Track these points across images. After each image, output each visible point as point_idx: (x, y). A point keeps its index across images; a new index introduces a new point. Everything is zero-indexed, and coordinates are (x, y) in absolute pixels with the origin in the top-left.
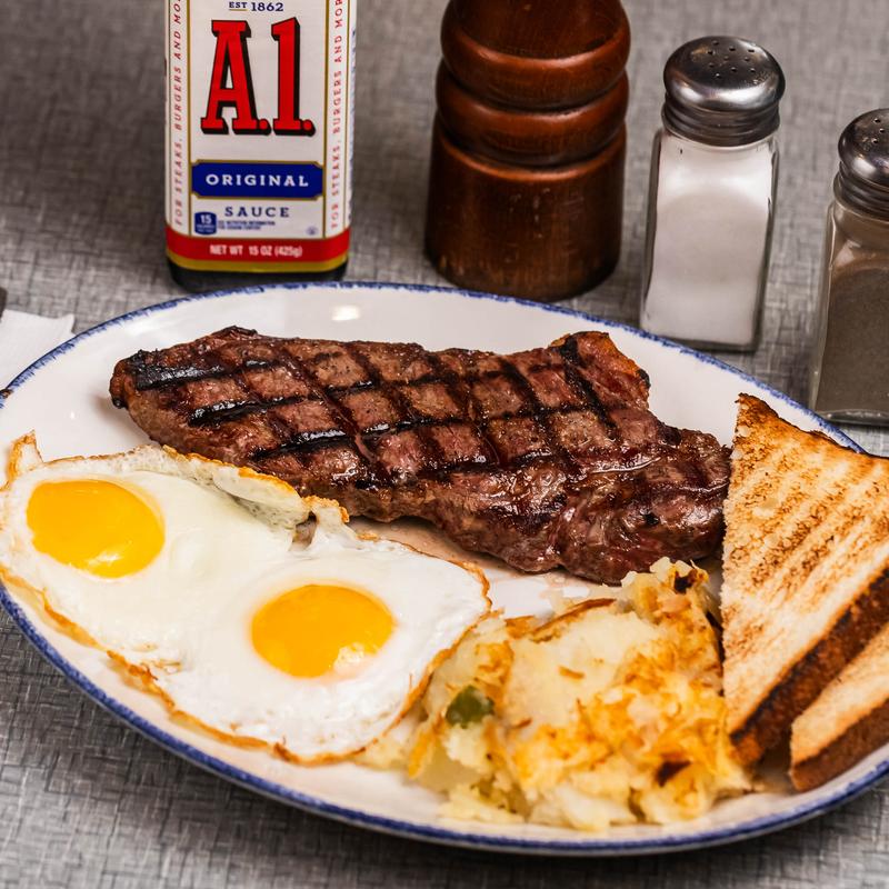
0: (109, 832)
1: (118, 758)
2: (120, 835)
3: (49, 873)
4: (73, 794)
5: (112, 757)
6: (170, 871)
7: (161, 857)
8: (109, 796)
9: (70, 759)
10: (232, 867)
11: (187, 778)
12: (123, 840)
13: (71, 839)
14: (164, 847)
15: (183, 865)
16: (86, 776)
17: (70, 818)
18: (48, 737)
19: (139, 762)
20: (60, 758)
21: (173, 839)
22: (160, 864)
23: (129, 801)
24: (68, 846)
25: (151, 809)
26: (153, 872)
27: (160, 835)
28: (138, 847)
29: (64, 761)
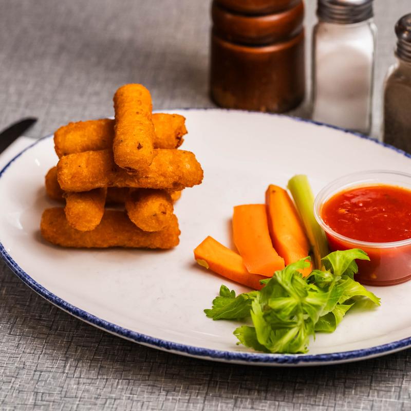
0: (40, 353)
1: (47, 319)
2: (45, 353)
3: (7, 371)
4: (23, 336)
5: (44, 319)
6: (69, 370)
7: (65, 363)
8: (41, 336)
9: (23, 320)
10: (101, 367)
11: (81, 327)
12: (46, 356)
13: (20, 356)
14: (67, 359)
15: (76, 367)
16: (30, 327)
17: (21, 346)
18: (13, 310)
19: (58, 320)
20: (18, 319)
21: (72, 355)
22: (65, 367)
23: (51, 338)
24: (18, 359)
25: (62, 341)
26: (61, 370)
27: (66, 354)
28: (54, 359)
29: (20, 321)
